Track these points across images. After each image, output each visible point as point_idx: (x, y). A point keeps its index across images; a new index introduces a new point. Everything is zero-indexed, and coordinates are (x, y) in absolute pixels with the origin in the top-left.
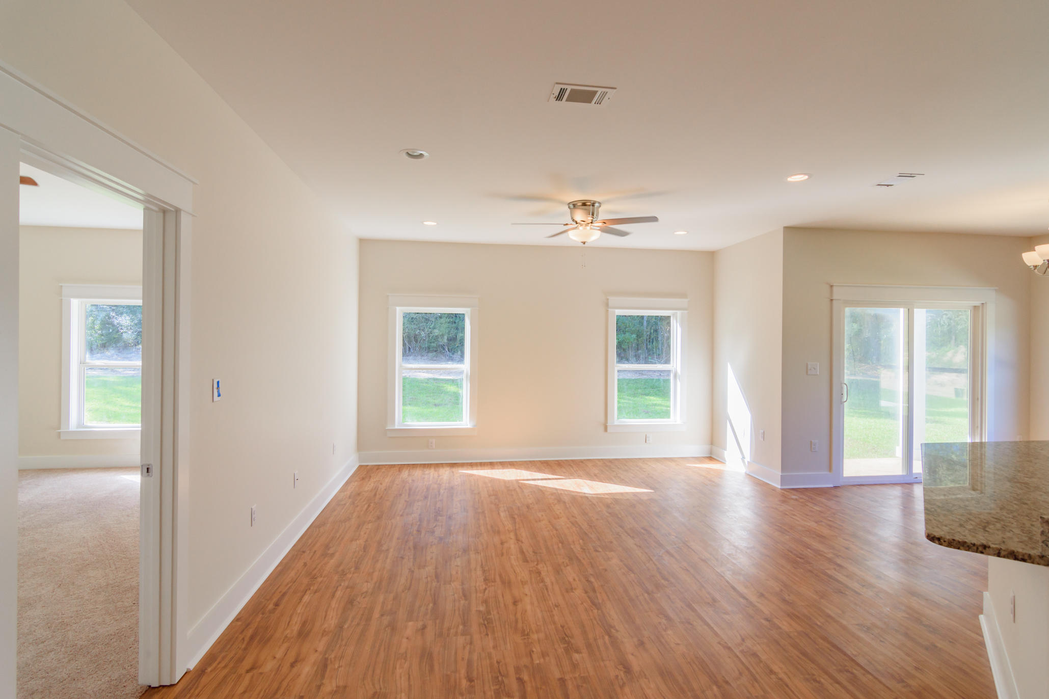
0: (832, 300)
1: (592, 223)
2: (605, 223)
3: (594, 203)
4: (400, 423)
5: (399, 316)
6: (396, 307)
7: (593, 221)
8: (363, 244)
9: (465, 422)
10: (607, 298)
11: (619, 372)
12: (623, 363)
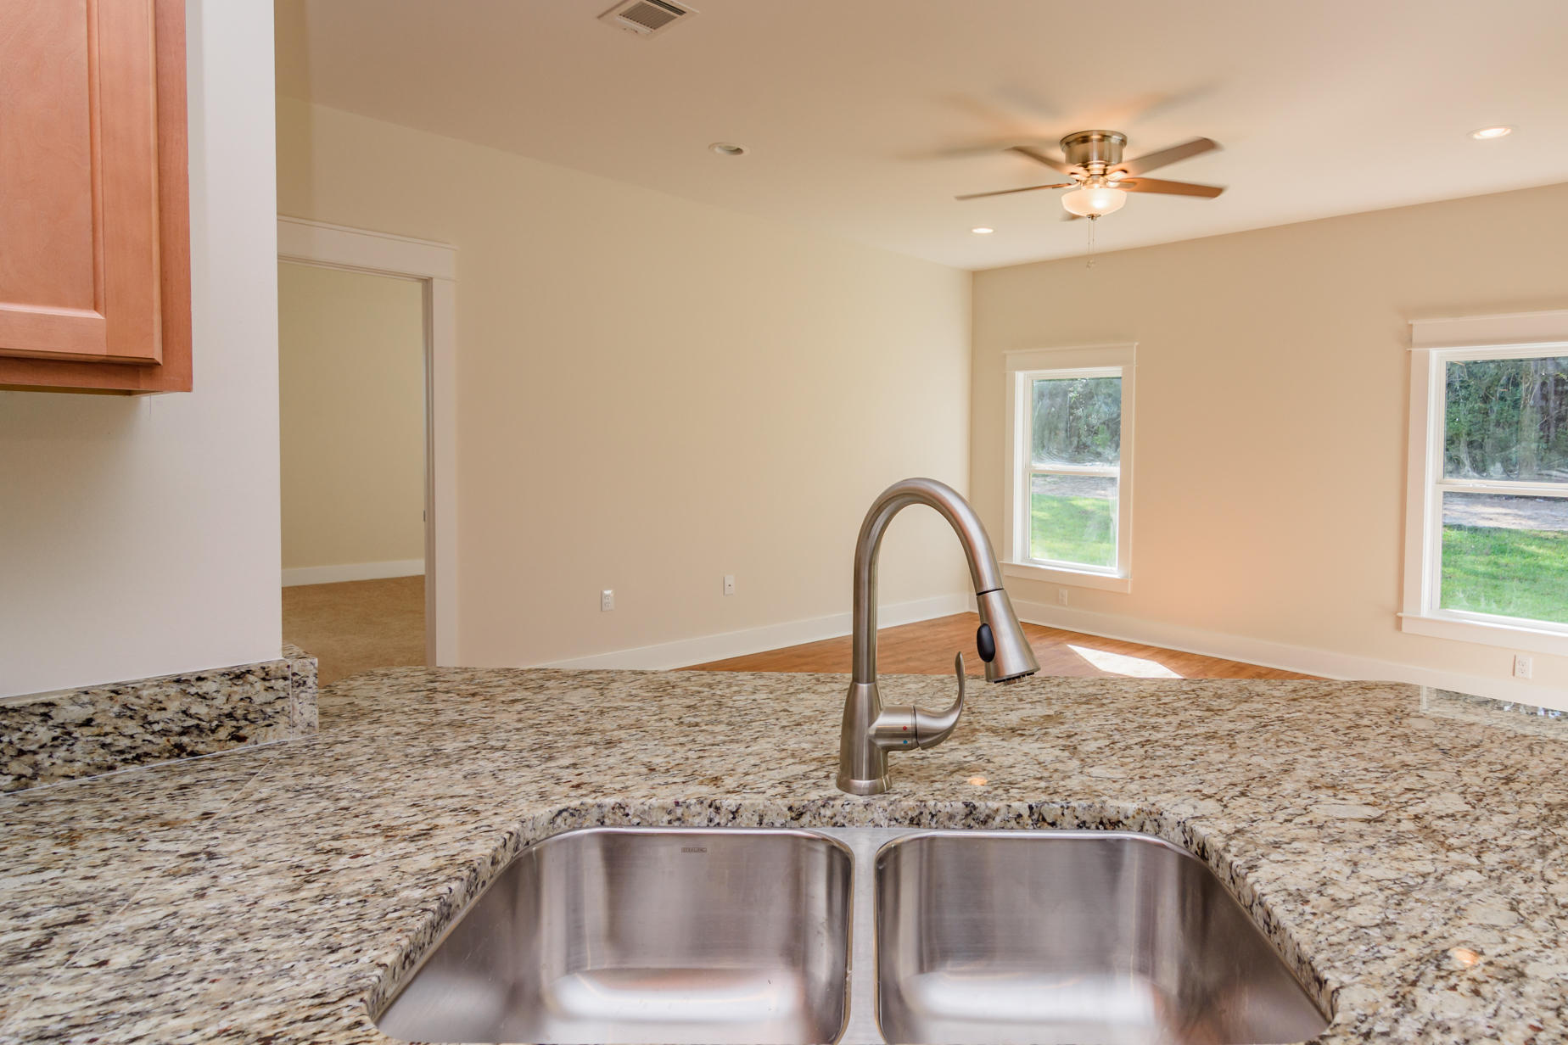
1: (1105, 175)
3: (1111, 136)
4: (1025, 557)
5: (1023, 386)
6: (1016, 373)
7: (1105, 170)
8: (978, 278)
9: (1115, 569)
10: (1410, 322)
11: (1445, 493)
12: (1465, 477)
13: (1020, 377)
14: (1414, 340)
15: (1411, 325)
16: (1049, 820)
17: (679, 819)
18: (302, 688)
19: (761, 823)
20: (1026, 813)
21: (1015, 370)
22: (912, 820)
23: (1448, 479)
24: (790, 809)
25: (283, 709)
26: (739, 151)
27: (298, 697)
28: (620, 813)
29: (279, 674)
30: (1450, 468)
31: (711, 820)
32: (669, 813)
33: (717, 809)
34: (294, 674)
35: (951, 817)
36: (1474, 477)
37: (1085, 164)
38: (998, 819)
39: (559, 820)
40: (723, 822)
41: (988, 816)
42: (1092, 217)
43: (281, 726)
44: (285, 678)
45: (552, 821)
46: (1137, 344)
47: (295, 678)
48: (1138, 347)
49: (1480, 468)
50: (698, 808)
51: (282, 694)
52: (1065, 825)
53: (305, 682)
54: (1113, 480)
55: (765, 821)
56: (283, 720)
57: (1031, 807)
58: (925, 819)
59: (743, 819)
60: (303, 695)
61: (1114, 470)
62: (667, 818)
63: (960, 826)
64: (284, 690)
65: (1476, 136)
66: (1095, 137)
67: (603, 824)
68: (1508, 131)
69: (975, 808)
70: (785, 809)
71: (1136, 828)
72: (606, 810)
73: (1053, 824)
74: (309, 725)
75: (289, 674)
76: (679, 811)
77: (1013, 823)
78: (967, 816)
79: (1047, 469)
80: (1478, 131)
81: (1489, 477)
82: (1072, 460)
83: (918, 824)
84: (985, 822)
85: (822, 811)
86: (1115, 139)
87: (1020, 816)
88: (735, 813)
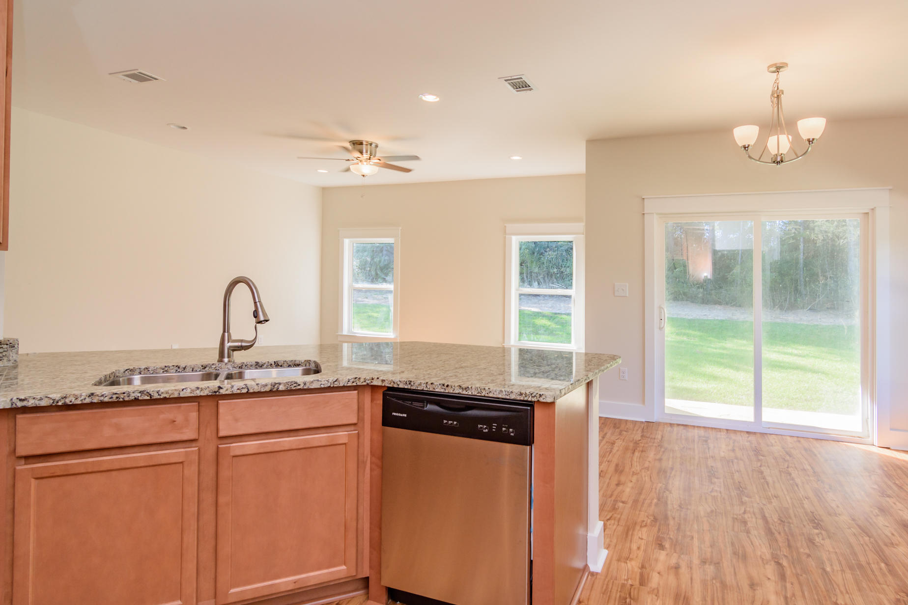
0: (644, 214)
1: (370, 159)
2: (380, 160)
3: (371, 144)
4: (349, 331)
5: (348, 245)
6: (345, 239)
7: (370, 157)
8: (325, 191)
9: (392, 334)
10: (505, 225)
11: (521, 295)
12: (526, 287)
13: (347, 242)
14: (507, 232)
15: (505, 227)
16: (280, 365)
17: (166, 371)
18: (13, 348)
19: (193, 370)
20: (273, 363)
21: (345, 238)
22: (240, 367)
23: (521, 288)
24: (202, 366)
25: (6, 355)
26: (184, 128)
27: (12, 351)
28: (146, 370)
29: (5, 343)
30: (521, 284)
31: (177, 371)
32: (163, 369)
33: (179, 367)
34: (10, 343)
35: (251, 366)
36: (529, 288)
37: (361, 153)
38: (265, 365)
39: (126, 372)
40: (180, 371)
41: (262, 365)
42: (364, 176)
43: (5, 361)
44: (7, 345)
45: (124, 372)
46: (400, 228)
47: (11, 345)
48: (401, 230)
49: (530, 284)
50: (172, 367)
51: (6, 350)
52: (285, 366)
53: (14, 346)
54: (390, 292)
55: (194, 370)
56: (5, 359)
57: (275, 362)
58: (244, 367)
59: (187, 369)
60: (13, 350)
61: (391, 287)
62: (162, 371)
63: (254, 368)
64: (6, 348)
65: (511, 158)
66: (364, 143)
67: (140, 373)
68: (521, 158)
69: (258, 363)
70: (201, 366)
71: (304, 365)
72: (142, 370)
73: (281, 366)
74: (15, 361)
75: (8, 343)
76: (166, 369)
77: (270, 366)
78: (256, 365)
79: (360, 287)
80: (512, 156)
81: (534, 287)
82: (372, 282)
83: (242, 368)
84: (261, 367)
85: (212, 366)
86: (373, 145)
87: (272, 364)
88: (184, 368)
